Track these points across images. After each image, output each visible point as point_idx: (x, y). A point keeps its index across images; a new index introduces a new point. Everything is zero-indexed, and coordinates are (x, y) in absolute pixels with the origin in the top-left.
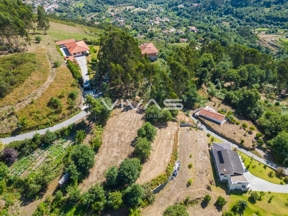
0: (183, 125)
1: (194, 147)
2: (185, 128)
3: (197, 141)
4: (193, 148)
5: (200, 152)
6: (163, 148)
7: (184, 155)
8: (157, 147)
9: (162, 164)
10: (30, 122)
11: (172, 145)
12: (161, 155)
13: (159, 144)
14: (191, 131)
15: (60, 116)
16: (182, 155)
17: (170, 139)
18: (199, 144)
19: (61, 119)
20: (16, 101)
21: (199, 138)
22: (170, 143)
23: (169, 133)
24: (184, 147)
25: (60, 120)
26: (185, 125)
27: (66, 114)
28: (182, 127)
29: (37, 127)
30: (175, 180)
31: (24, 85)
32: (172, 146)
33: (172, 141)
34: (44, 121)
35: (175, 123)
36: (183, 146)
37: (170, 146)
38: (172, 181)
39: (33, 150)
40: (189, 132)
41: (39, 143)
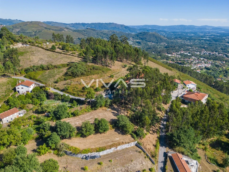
1: (124, 161)
2: (138, 148)
3: (132, 161)
4: (121, 161)
5: (124, 168)
6: (101, 141)
7: (109, 157)
8: (99, 138)
9: (88, 146)
10: (70, 90)
11: (108, 144)
12: (94, 143)
13: (103, 138)
14: (138, 153)
15: (82, 94)
17: (112, 142)
18: (131, 164)
19: (81, 96)
20: (77, 81)
21: (139, 163)
22: (109, 142)
23: (118, 139)
24: (117, 154)
25: (80, 96)
26: (140, 147)
28: (136, 146)
29: (70, 93)
30: (83, 161)
31: (86, 77)
34: (74, 93)
35: (133, 139)
37: (106, 144)
39: (59, 99)
40: (136, 152)
41: (63, 98)
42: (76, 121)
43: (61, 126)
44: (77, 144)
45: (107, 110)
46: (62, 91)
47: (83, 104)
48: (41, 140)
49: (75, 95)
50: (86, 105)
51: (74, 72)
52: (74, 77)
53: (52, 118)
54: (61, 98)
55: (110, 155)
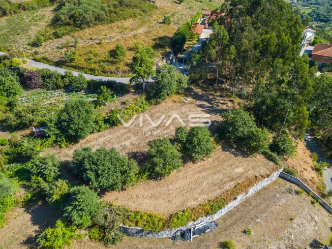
0: (289, 178)
1: (275, 224)
2: (289, 184)
3: (292, 219)
4: (270, 225)
5: (282, 242)
6: (205, 183)
7: (236, 221)
8: (197, 176)
9: (177, 202)
10: (80, 61)
11: (225, 188)
12: (189, 190)
13: (204, 174)
14: (295, 197)
15: (113, 68)
16: (234, 218)
17: (232, 179)
18: (292, 228)
19: (111, 73)
20: (89, 37)
21: (306, 219)
22: (225, 183)
23: (240, 170)
24: (252, 210)
25: (109, 73)
26: (292, 180)
27: (121, 69)
28: (281, 179)
29: (82, 68)
30: (177, 245)
31: (110, 25)
32: (222, 190)
33: (232, 183)
34: (93, 66)
35: (272, 164)
36: (251, 207)
37: (220, 189)
38: (171, 240)
39: (57, 87)
40: (289, 195)
41: (67, 84)
42: (123, 139)
43: (96, 164)
44: (147, 201)
45: (184, 102)
46: (59, 64)
47: (125, 94)
48: (40, 203)
49: (96, 72)
50: (131, 94)
51: (77, 15)
52: (78, 29)
53: (55, 139)
54: (62, 84)
55: (238, 215)
